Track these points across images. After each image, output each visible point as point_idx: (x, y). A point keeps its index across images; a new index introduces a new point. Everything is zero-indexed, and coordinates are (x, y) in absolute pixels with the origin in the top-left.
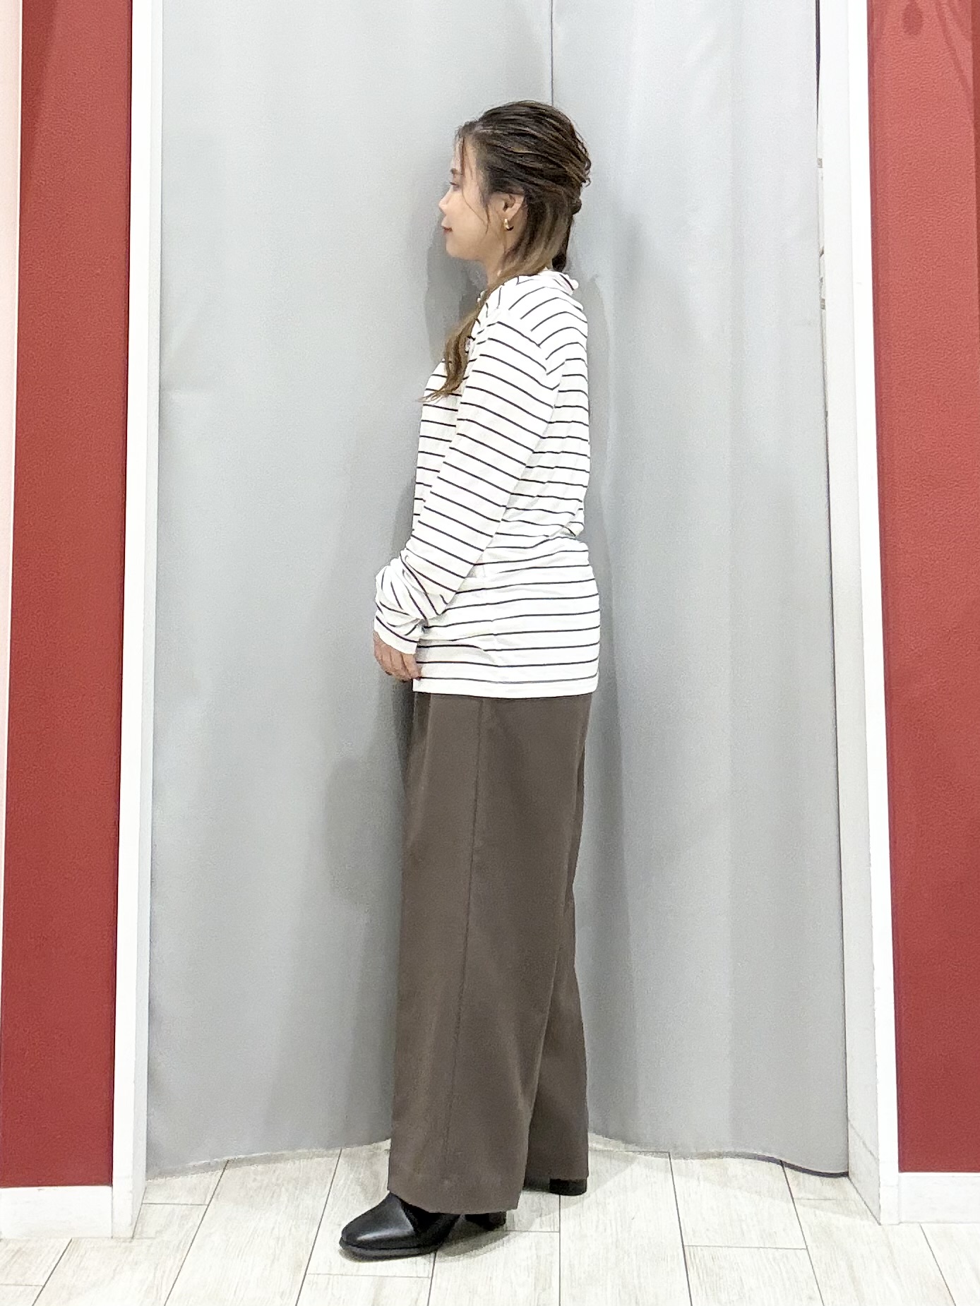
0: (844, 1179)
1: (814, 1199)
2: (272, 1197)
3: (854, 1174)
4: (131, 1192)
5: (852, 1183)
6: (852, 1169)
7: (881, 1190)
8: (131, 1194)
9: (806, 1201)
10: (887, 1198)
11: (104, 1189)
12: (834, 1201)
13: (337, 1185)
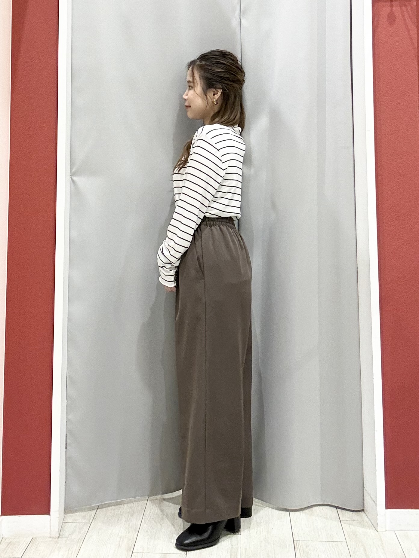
0: (363, 512)
1: (349, 521)
2: (118, 520)
3: (366, 510)
4: (58, 518)
5: (365, 513)
6: (366, 509)
7: (378, 517)
8: (58, 519)
9: (346, 521)
10: (380, 520)
11: (47, 516)
12: (358, 522)
13: (146, 515)
